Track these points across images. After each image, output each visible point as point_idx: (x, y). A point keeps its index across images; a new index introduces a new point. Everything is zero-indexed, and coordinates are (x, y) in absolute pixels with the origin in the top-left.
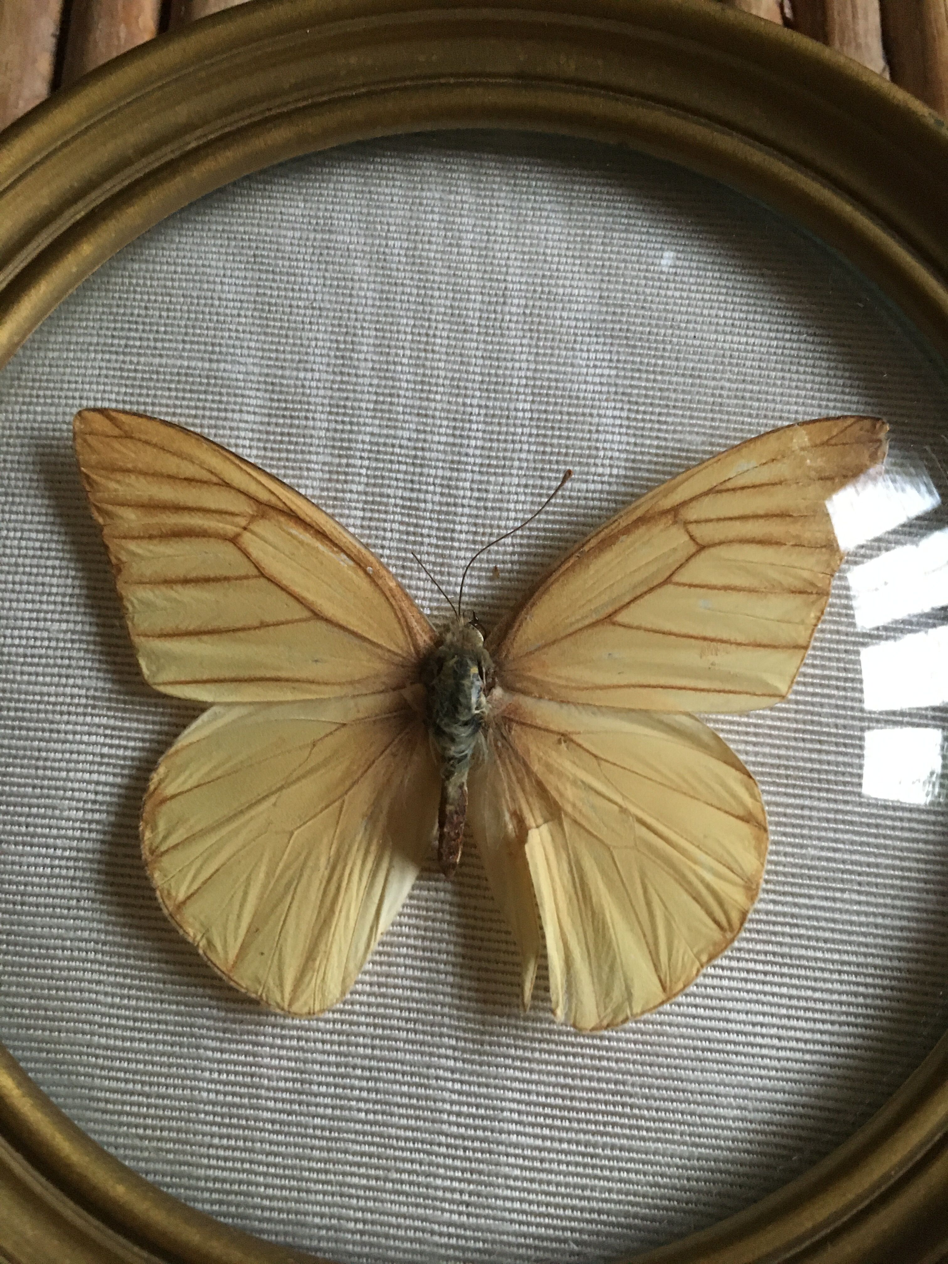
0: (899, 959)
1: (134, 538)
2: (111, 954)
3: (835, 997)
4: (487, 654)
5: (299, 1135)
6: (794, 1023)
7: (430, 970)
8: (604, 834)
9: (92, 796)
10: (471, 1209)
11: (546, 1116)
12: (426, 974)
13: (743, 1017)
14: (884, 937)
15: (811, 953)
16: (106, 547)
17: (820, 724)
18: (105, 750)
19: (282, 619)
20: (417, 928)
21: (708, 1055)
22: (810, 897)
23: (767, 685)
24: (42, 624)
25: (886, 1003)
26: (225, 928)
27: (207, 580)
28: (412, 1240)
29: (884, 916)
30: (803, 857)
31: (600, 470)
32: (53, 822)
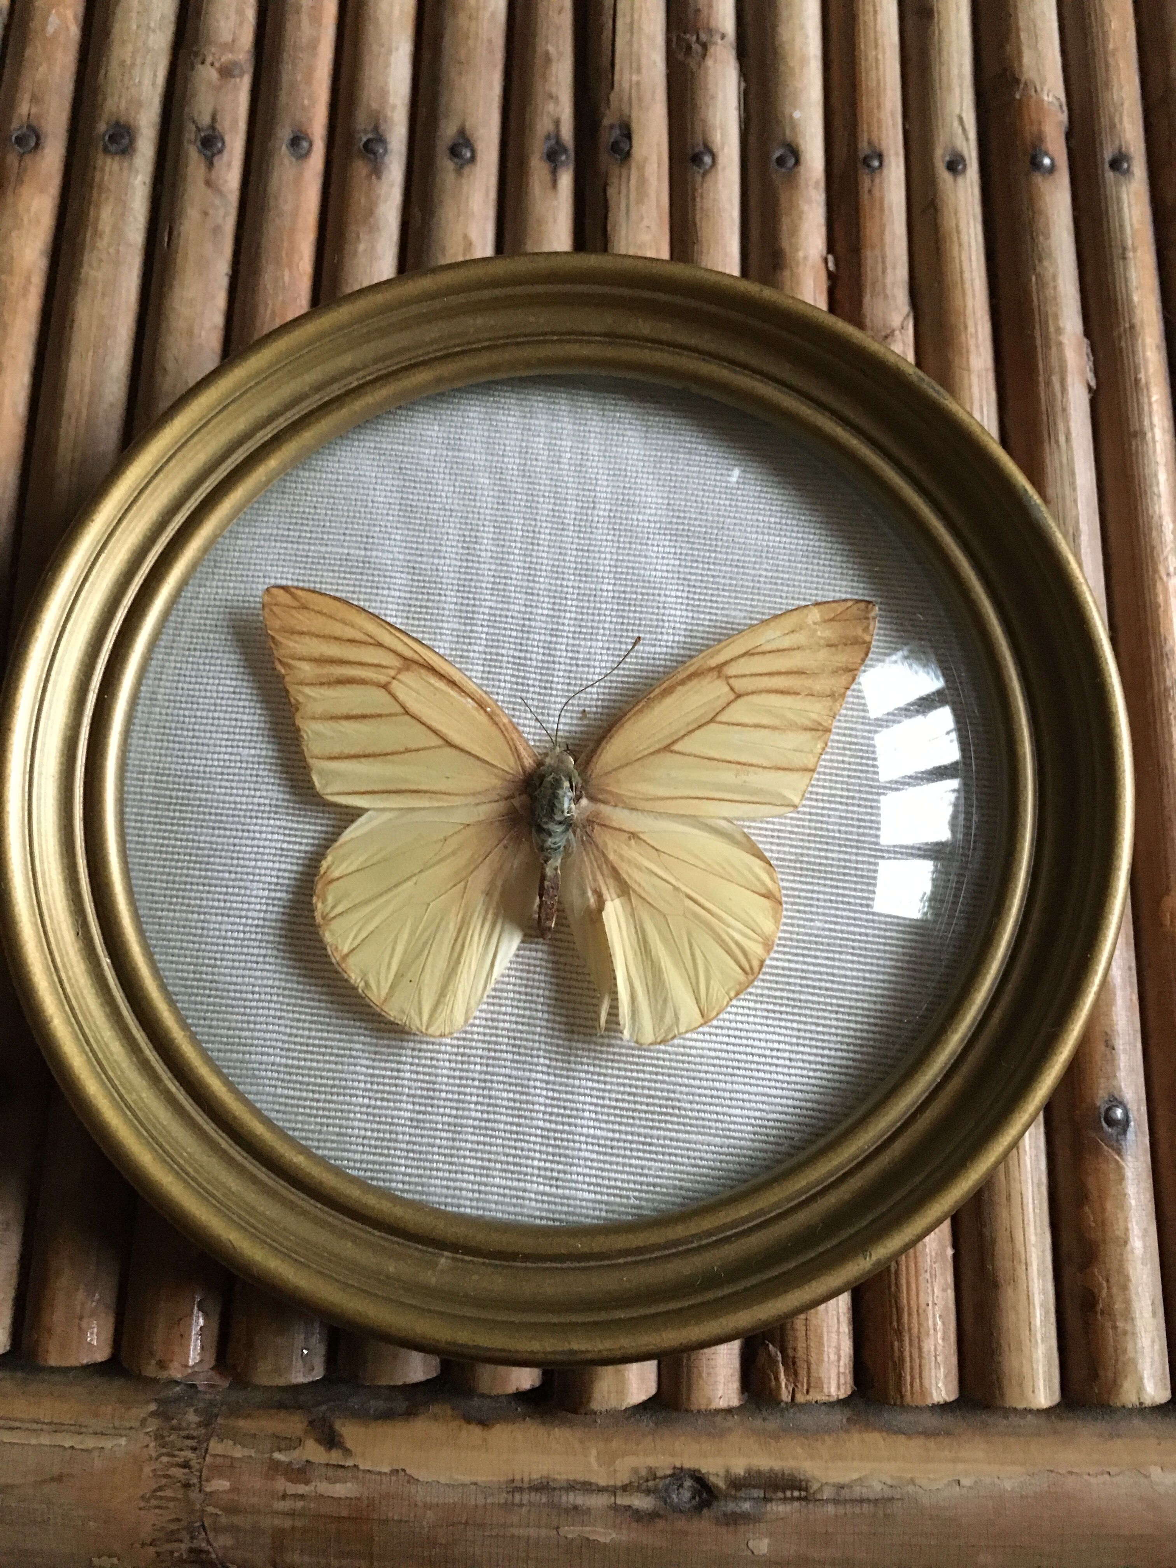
0: (882, 1003)
1: (307, 684)
2: (290, 997)
3: (833, 1030)
4: (576, 773)
5: (431, 1129)
6: (801, 1049)
7: (530, 1009)
8: (660, 905)
9: (275, 880)
10: (560, 1183)
11: (616, 1115)
12: (527, 1013)
13: (763, 1044)
14: (870, 987)
15: (815, 998)
16: (287, 691)
17: (828, 830)
18: (285, 846)
19: (421, 746)
20: (521, 978)
21: (737, 1072)
22: (816, 957)
23: (784, 797)
24: (235, 750)
25: (871, 1035)
26: (379, 973)
27: (364, 717)
28: (515, 1205)
29: (871, 972)
30: (811, 928)
31: (665, 637)
32: (246, 899)
